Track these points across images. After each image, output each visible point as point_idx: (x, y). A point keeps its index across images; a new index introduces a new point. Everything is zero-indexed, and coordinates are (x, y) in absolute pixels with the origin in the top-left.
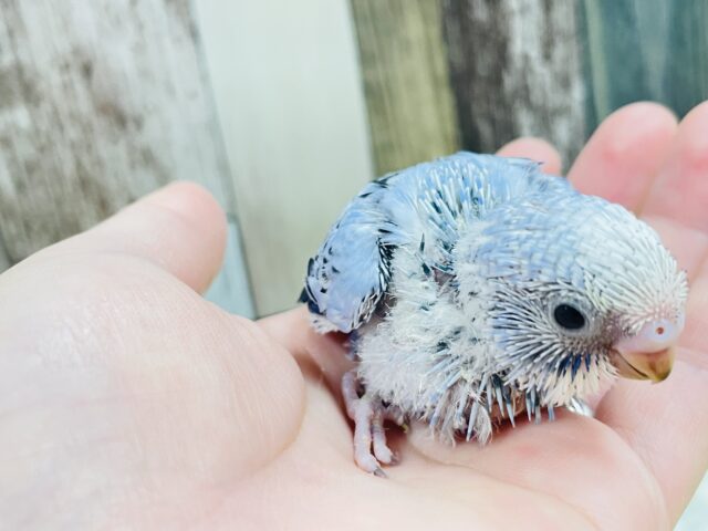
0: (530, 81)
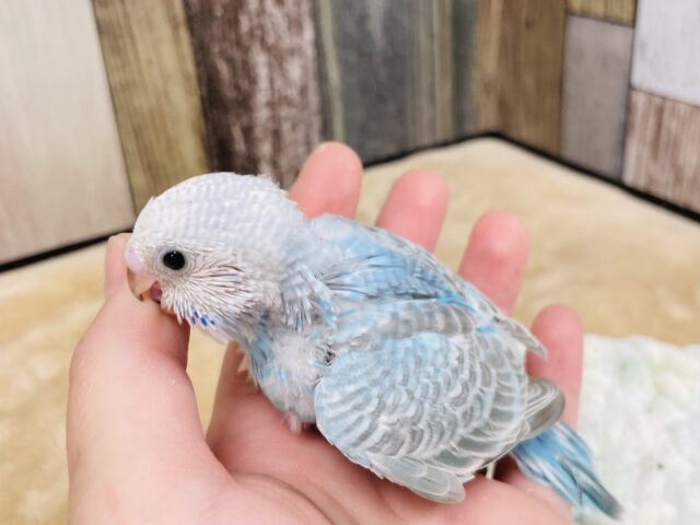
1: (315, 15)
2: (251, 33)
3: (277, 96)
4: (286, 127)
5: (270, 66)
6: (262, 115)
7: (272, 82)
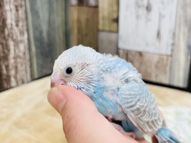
1: (28, 30)
2: (8, 35)
3: (16, 55)
4: (19, 65)
5: (14, 46)
6: (12, 61)
7: (15, 51)
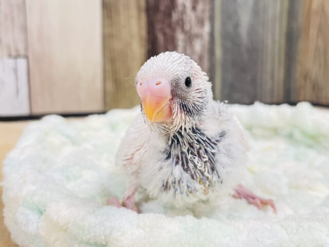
0: (185, 18)
